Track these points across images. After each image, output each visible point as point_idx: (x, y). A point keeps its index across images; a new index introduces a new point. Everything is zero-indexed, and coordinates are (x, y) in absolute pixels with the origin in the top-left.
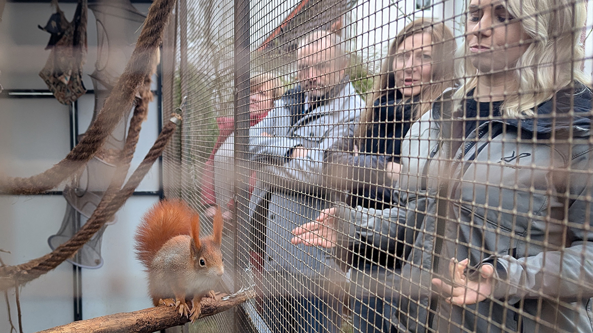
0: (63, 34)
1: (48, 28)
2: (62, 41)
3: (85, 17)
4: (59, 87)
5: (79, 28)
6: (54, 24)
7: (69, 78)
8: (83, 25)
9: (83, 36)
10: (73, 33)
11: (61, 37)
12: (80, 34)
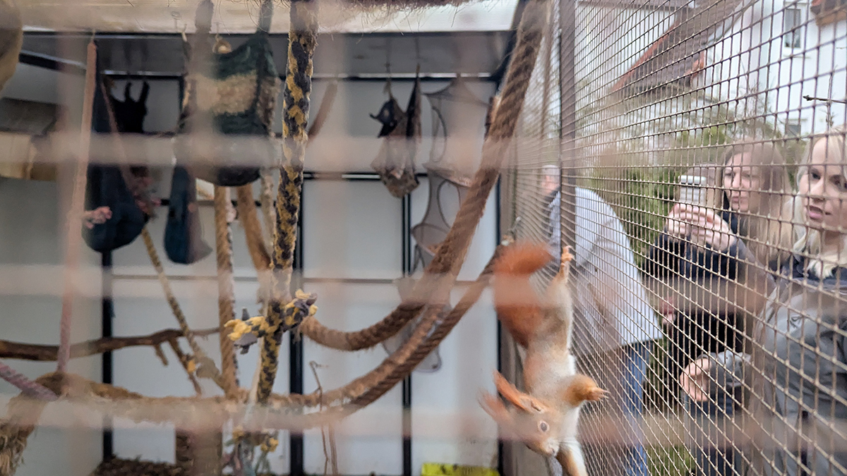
0: (396, 124)
1: (380, 117)
2: (394, 131)
4: (391, 180)
5: (413, 119)
6: (387, 113)
7: (401, 172)
8: (417, 116)
9: (417, 128)
10: (406, 124)
11: (393, 128)
12: (414, 125)
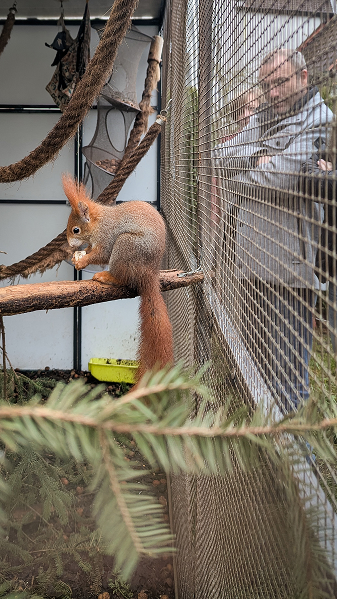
1: (54, 46)
2: (66, 56)
3: (88, 34)
4: (63, 100)
5: (83, 45)
6: (60, 42)
8: (87, 42)
9: (86, 52)
10: (76, 49)
11: (66, 53)
12: (84, 50)
